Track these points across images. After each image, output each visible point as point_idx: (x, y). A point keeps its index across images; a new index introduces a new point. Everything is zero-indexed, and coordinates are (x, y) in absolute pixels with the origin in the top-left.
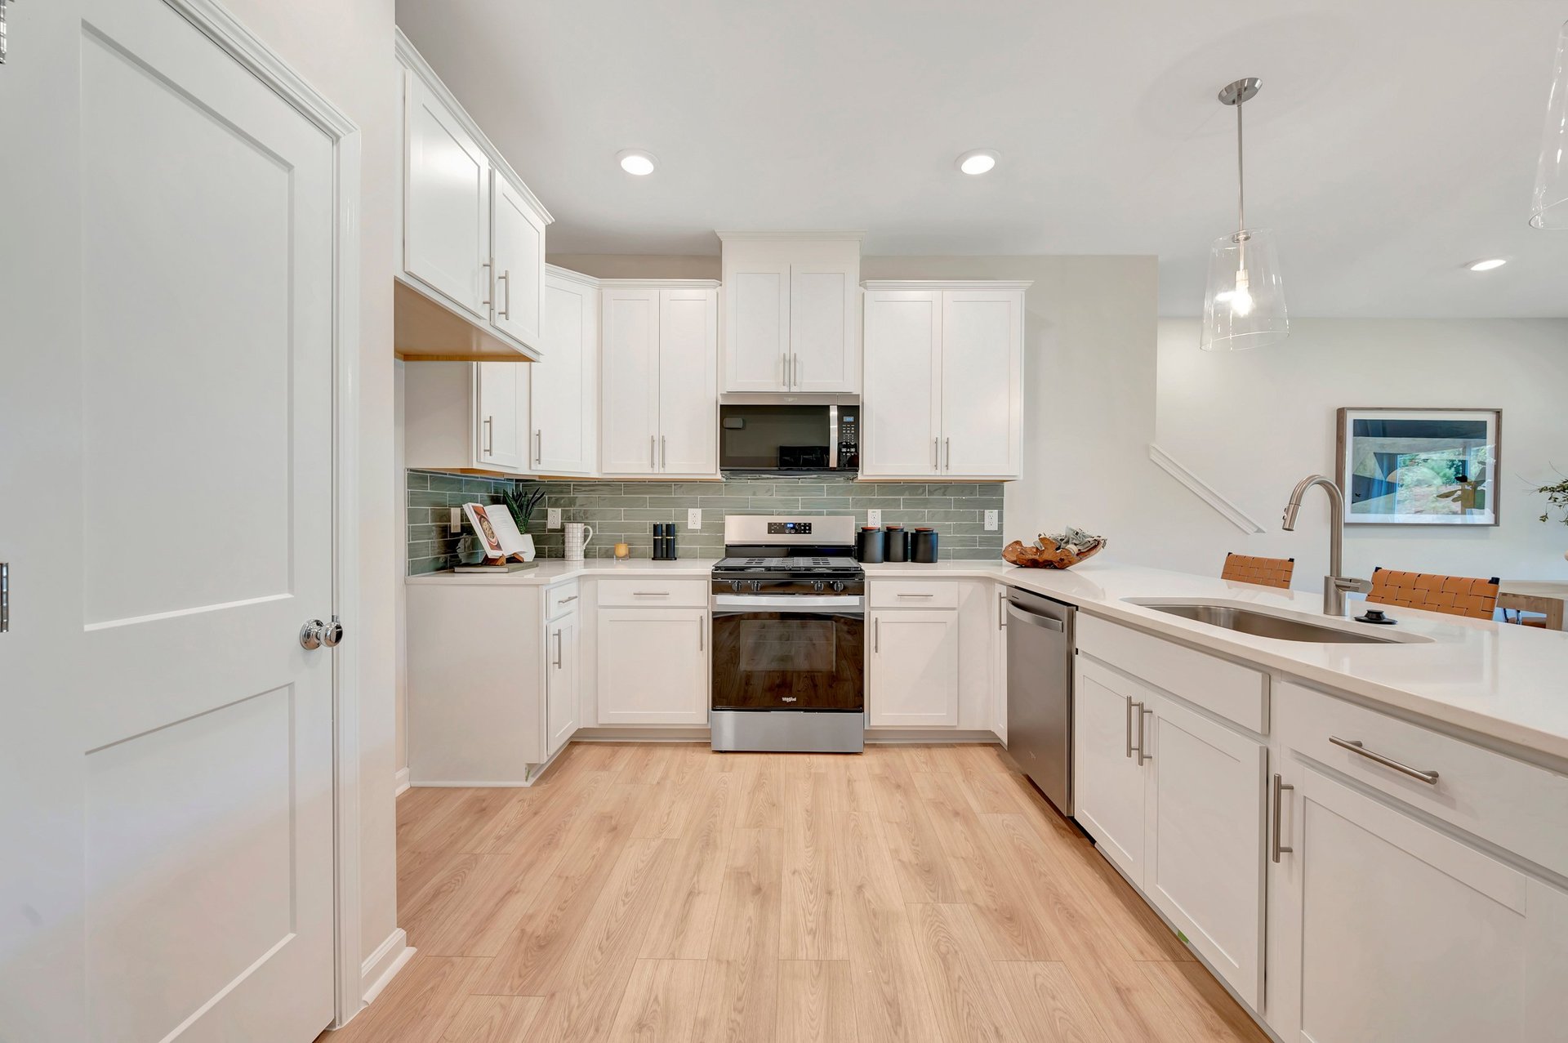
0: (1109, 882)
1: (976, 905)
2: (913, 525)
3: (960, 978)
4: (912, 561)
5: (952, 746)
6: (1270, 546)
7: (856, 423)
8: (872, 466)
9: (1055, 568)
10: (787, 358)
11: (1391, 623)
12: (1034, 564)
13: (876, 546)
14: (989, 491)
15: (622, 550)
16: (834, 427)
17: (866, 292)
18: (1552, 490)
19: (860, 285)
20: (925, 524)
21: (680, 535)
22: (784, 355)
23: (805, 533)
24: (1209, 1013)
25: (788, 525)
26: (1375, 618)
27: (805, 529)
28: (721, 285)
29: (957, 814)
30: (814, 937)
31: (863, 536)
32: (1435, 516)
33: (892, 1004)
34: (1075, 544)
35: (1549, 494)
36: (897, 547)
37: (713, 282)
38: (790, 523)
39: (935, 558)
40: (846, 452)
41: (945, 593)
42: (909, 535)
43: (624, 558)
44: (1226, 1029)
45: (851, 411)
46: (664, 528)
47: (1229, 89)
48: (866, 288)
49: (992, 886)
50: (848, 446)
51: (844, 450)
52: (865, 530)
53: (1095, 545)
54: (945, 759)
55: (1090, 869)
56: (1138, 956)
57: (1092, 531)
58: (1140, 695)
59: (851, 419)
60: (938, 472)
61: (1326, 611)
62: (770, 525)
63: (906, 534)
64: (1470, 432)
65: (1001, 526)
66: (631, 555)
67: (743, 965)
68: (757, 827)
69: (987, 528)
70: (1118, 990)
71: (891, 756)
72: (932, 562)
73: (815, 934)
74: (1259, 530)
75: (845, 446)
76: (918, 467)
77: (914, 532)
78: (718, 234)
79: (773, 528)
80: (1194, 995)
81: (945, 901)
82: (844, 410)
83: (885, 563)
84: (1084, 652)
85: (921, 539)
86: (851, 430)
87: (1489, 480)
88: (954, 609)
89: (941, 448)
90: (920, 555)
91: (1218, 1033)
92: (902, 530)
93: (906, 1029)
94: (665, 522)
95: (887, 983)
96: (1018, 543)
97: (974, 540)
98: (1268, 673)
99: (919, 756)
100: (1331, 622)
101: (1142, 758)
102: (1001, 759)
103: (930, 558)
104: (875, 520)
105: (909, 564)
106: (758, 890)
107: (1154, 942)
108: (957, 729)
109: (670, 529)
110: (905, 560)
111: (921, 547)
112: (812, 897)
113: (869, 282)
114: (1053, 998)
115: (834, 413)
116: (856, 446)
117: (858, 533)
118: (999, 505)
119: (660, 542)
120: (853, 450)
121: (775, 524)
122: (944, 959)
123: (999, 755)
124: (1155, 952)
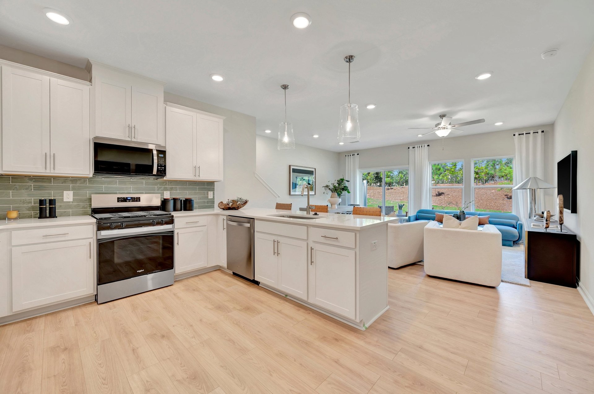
0: (266, 292)
1: (237, 310)
2: (184, 197)
3: (244, 326)
4: (184, 211)
5: (205, 273)
6: (286, 200)
7: (165, 157)
8: (170, 175)
9: (236, 209)
10: (130, 126)
11: (318, 215)
12: (229, 209)
13: (171, 205)
14: (209, 185)
15: (14, 214)
16: (155, 158)
17: (167, 106)
18: (325, 187)
19: (164, 103)
20: (188, 197)
21: (58, 204)
22: (129, 124)
23: (137, 201)
24: (296, 307)
25: (128, 198)
26: (316, 214)
27: (138, 200)
28: (92, 85)
29: (218, 291)
30: (195, 338)
31: (165, 202)
32: (298, 193)
33: (230, 340)
34: (240, 202)
35: (324, 188)
36: (178, 206)
37: (88, 83)
38: (129, 197)
39: (193, 209)
40: (160, 169)
41: (202, 221)
42: (183, 201)
43: (15, 219)
44: (300, 308)
45: (162, 152)
46: (48, 202)
47: (283, 85)
48: (166, 105)
49: (239, 304)
50: (161, 166)
51: (159, 168)
52: (164, 199)
53: (246, 202)
54: (205, 278)
55: (261, 291)
56: (279, 304)
57: (244, 198)
58: (276, 238)
59: (162, 156)
60: (196, 178)
61: (307, 214)
62: (118, 198)
63: (181, 201)
64: (310, 173)
65: (214, 197)
66: (21, 217)
67: (175, 356)
68: (146, 320)
69: (209, 198)
70: (279, 312)
71: (185, 282)
72: (192, 210)
73: (194, 337)
74: (279, 197)
75: (159, 166)
76: (188, 176)
77: (185, 200)
78: (90, 61)
79: (119, 200)
80: (293, 306)
81: (229, 313)
82: (159, 152)
83: (174, 212)
84: (257, 231)
85: (188, 202)
86: (162, 160)
87: (314, 184)
88: (205, 226)
89: (196, 169)
90: (188, 208)
91: (299, 310)
92: (180, 199)
93: (237, 343)
94: (48, 198)
95: (225, 337)
96: (222, 202)
97: (205, 202)
98: (307, 226)
99: (196, 279)
100: (308, 216)
101: (278, 254)
102: (222, 273)
103: (191, 209)
104: (167, 195)
105: (183, 211)
106: (163, 336)
107: (281, 300)
108: (207, 267)
109: (52, 202)
110: (181, 210)
111: (188, 205)
112: (186, 329)
113: (168, 103)
114: (267, 319)
115: (155, 152)
116: (165, 166)
117: (162, 201)
118: (213, 190)
119: (45, 208)
120: (163, 168)
121: (121, 198)
122: (237, 324)
123: (221, 272)
124: (282, 301)
